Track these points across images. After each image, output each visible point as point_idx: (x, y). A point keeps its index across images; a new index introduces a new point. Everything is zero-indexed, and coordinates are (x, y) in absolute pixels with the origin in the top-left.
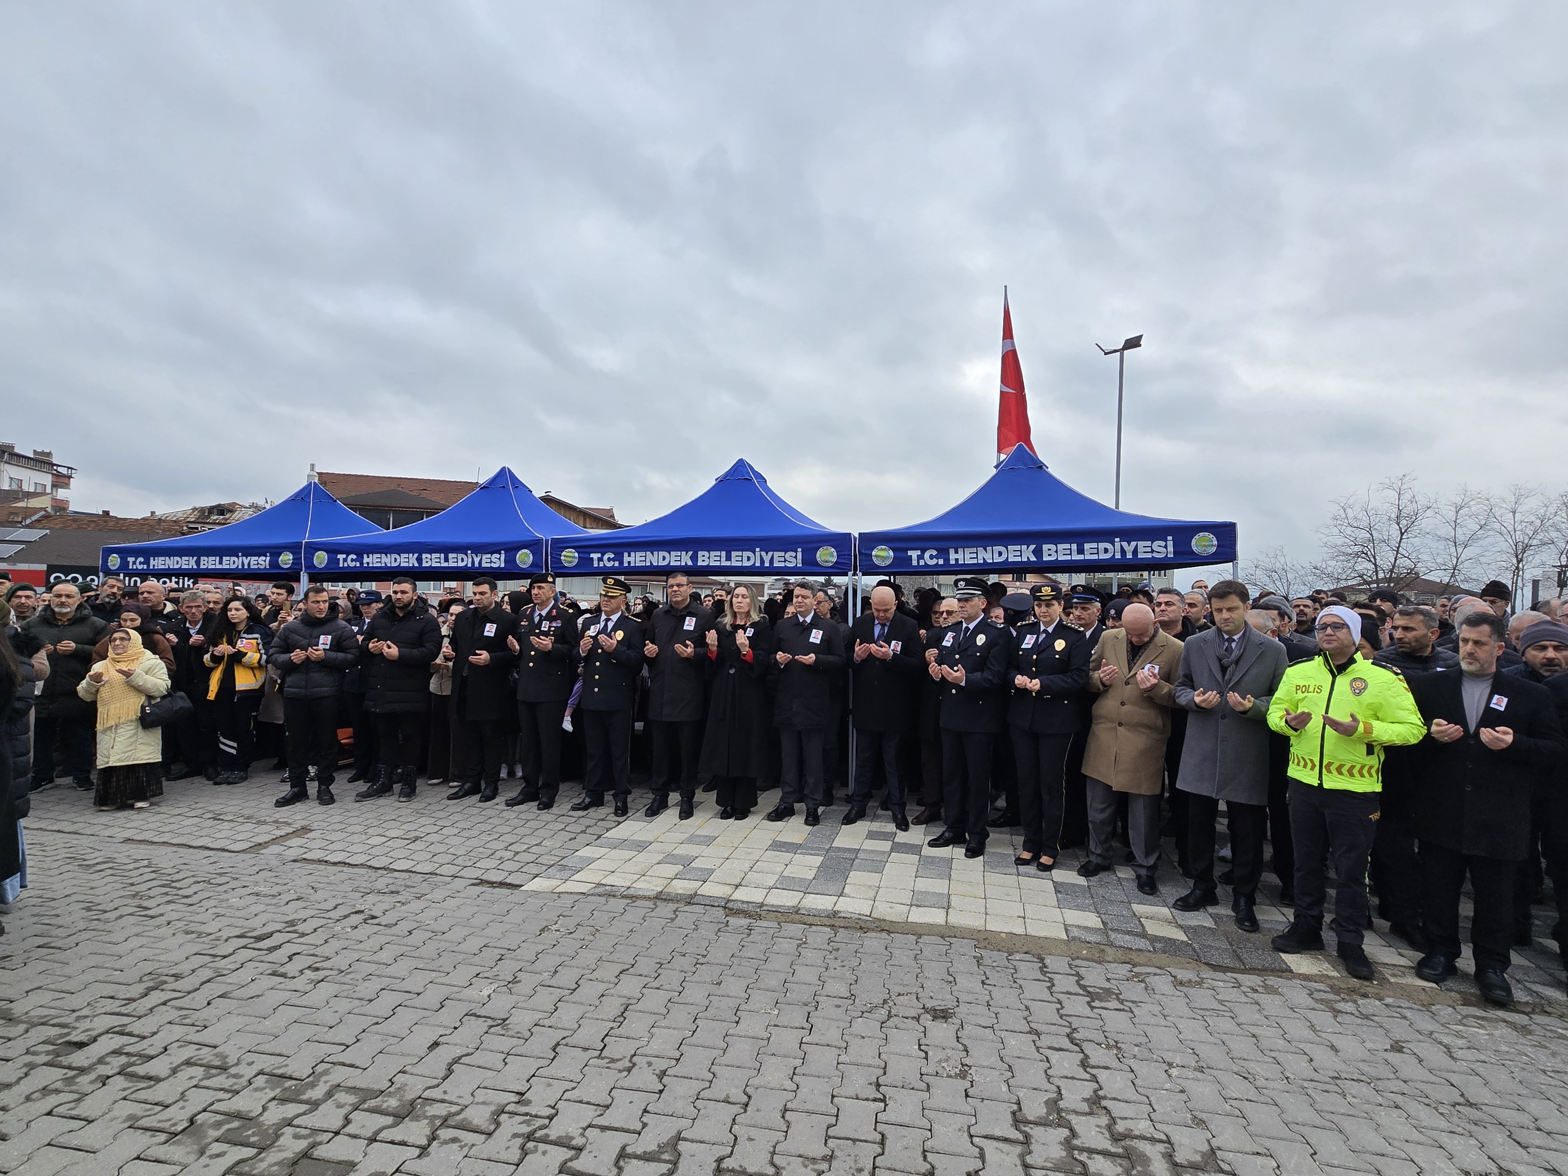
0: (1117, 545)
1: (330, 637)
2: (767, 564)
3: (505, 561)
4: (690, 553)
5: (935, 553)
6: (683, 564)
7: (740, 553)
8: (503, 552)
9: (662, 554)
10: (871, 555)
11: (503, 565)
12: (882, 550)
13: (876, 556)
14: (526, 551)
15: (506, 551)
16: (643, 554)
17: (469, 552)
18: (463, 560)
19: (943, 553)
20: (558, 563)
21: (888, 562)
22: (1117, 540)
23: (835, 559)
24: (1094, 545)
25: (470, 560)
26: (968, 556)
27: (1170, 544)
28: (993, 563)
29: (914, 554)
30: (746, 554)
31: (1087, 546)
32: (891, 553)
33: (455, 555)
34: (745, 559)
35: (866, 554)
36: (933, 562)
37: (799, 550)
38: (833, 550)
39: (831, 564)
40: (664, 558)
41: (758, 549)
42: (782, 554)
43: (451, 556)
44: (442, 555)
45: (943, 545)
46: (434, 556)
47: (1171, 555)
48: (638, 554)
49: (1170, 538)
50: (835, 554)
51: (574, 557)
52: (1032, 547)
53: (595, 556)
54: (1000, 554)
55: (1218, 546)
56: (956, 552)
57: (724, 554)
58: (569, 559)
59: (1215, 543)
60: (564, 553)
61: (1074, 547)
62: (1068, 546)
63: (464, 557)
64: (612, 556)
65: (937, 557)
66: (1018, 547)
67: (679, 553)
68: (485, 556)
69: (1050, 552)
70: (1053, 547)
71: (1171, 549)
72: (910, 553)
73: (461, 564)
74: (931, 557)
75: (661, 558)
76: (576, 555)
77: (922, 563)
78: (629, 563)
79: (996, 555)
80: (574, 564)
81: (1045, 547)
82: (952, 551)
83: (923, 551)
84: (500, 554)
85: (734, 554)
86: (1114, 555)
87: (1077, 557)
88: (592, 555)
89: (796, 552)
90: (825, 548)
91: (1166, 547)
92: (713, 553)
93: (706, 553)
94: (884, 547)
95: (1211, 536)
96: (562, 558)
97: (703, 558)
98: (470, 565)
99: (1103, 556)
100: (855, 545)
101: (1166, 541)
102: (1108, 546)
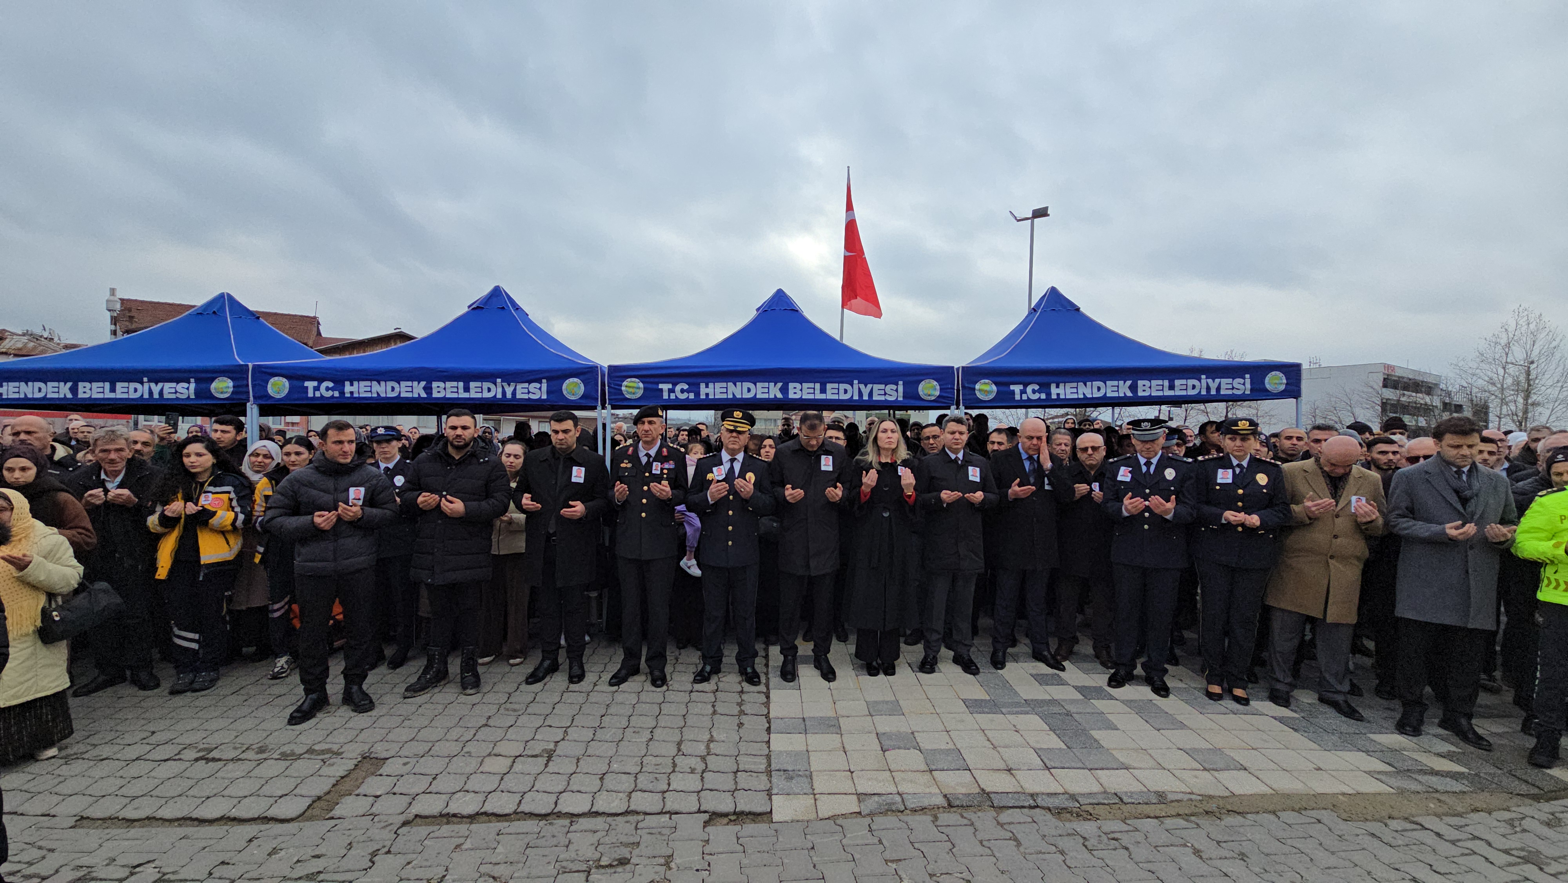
0: (1204, 382)
1: (362, 489)
2: (866, 397)
3: (548, 393)
4: (780, 385)
5: (1037, 387)
6: (772, 396)
7: (836, 385)
8: (544, 381)
9: (747, 385)
10: (974, 389)
11: (544, 397)
12: (985, 383)
13: (980, 390)
14: (575, 380)
15: (549, 379)
16: (724, 385)
17: (499, 380)
18: (489, 390)
19: (1045, 387)
20: (615, 394)
21: (991, 397)
22: (1203, 377)
23: (937, 393)
24: (1184, 382)
25: (500, 390)
26: (1068, 391)
27: (1248, 381)
28: (1093, 398)
29: (1017, 388)
30: (843, 386)
31: (1177, 383)
32: (994, 388)
33: (479, 384)
34: (842, 391)
35: (970, 388)
36: (1036, 396)
37: (901, 383)
38: (935, 383)
39: (933, 398)
40: (749, 390)
41: (856, 382)
42: (882, 386)
43: (472, 385)
44: (461, 384)
45: (1044, 380)
46: (449, 384)
47: (1248, 392)
48: (718, 385)
49: (1247, 376)
50: (938, 387)
51: (638, 388)
52: (1129, 383)
53: (666, 387)
54: (1099, 389)
55: (1287, 384)
56: (1058, 387)
57: (818, 386)
58: (630, 390)
59: (1285, 381)
60: (625, 383)
61: (1166, 383)
62: (1160, 382)
63: (492, 386)
64: (686, 387)
65: (1039, 392)
66: (1115, 383)
67: (766, 385)
68: (520, 386)
69: (1144, 388)
70: (1147, 383)
71: (1248, 386)
72: (1012, 387)
73: (487, 395)
74: (1034, 392)
75: (745, 390)
76: (641, 385)
77: (1025, 397)
78: (707, 395)
79: (1095, 390)
80: (638, 395)
82: (1053, 386)
83: (1026, 385)
84: (541, 383)
85: (829, 386)
86: (1201, 391)
87: (1166, 392)
88: (661, 386)
89: (897, 384)
90: (927, 381)
91: (1244, 384)
92: (805, 385)
93: (798, 385)
94: (987, 381)
95: (1282, 375)
96: (623, 388)
97: (795, 391)
98: (499, 396)
99: (1191, 392)
100: (958, 380)
101: (1244, 378)
102: (1196, 382)
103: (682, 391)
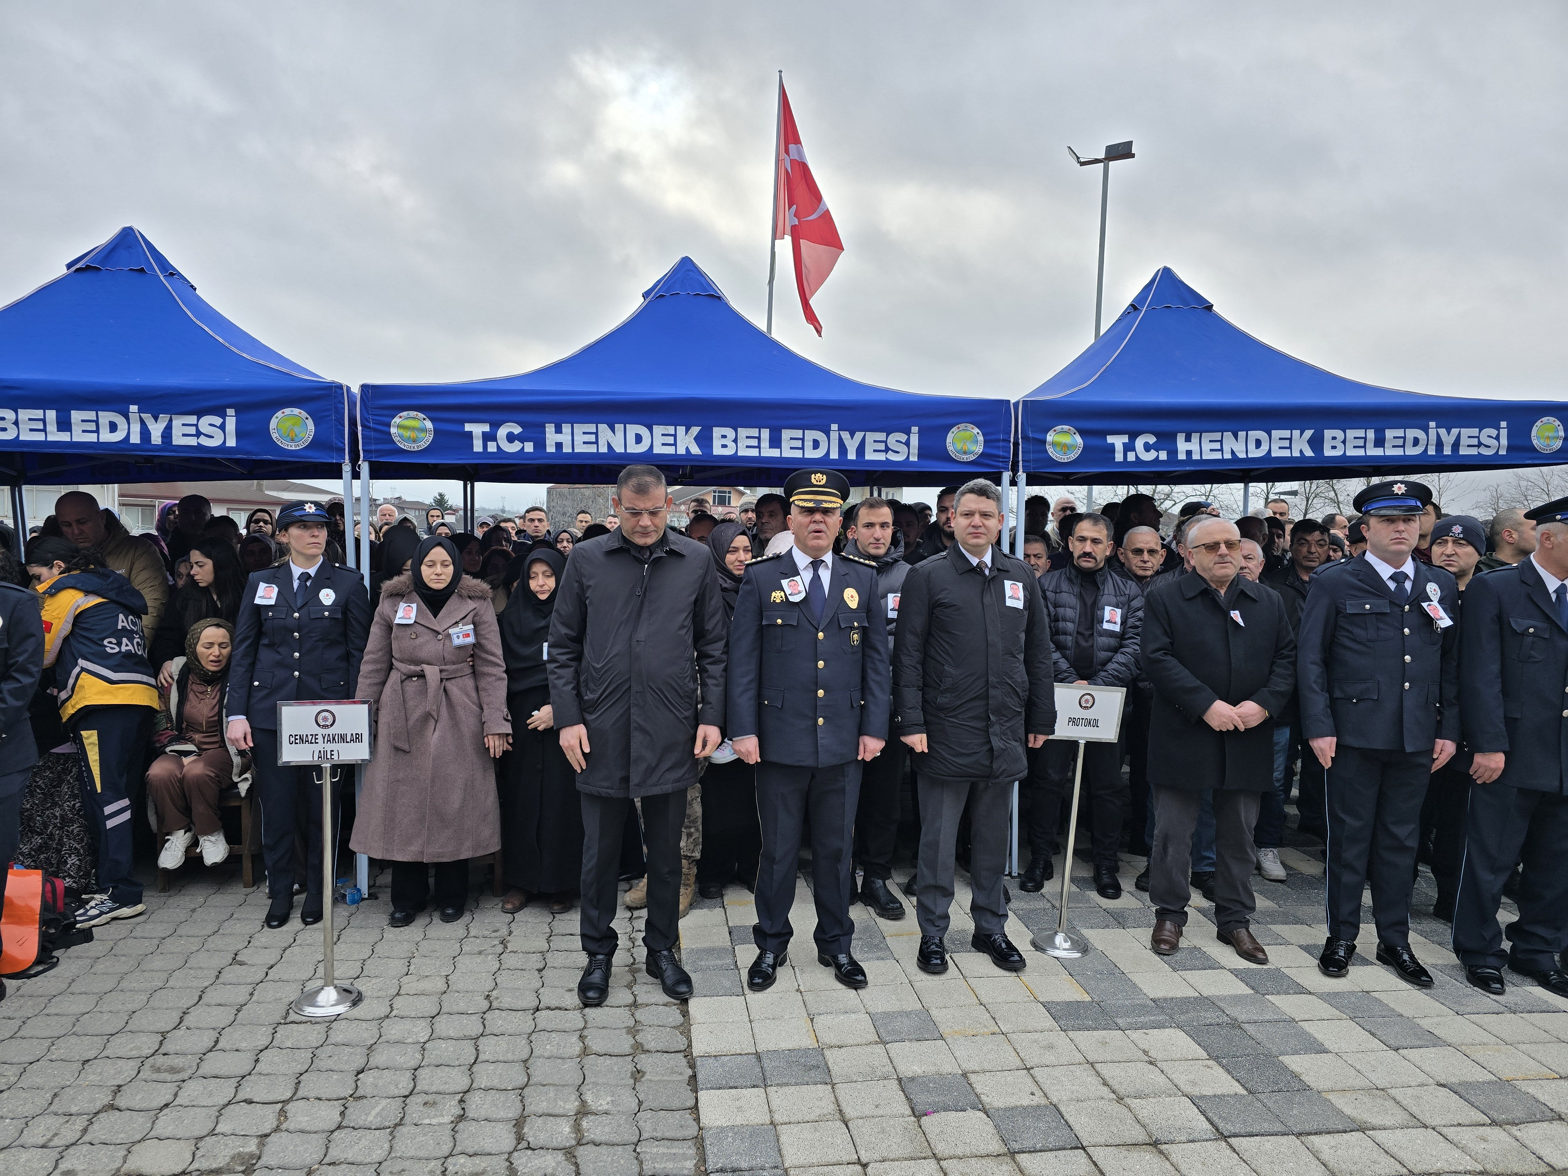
0: (1432, 433)
2: (852, 456)
3: (239, 434)
4: (695, 430)
5: (1152, 440)
6: (681, 451)
7: (799, 433)
8: (231, 412)
9: (634, 429)
10: (1044, 442)
11: (231, 442)
12: (1063, 432)
13: (1054, 444)
14: (296, 411)
15: (240, 411)
16: (592, 428)
17: (134, 408)
18: (113, 427)
19: (1166, 440)
20: (378, 441)
21: (1073, 456)
22: (1432, 424)
23: (979, 449)
24: (1400, 433)
25: (136, 428)
26: (1206, 446)
27: (1504, 433)
28: (1248, 460)
29: (1118, 441)
30: (811, 435)
31: (1390, 434)
32: (1079, 440)
33: (91, 415)
34: (809, 444)
35: (1035, 439)
36: (1150, 456)
37: (915, 429)
38: (976, 430)
39: (972, 458)
40: (639, 439)
41: (834, 427)
42: (882, 436)
43: (76, 416)
44: (51, 415)
45: (1165, 425)
46: (24, 414)
47: (1503, 452)
48: (579, 428)
49: (1503, 424)
50: (981, 438)
51: (424, 430)
52: (1308, 433)
53: (477, 429)
54: (1258, 443)
55: (1565, 439)
57: (765, 434)
58: (407, 434)
59: (1562, 434)
60: (397, 420)
61: (1371, 434)
62: (1360, 433)
63: (119, 420)
64: (517, 430)
65: (1156, 447)
66: (1286, 433)
67: (671, 430)
68: (178, 422)
69: (1334, 443)
70: (1339, 434)
71: (1504, 441)
72: (1110, 439)
73: (107, 437)
74: (1147, 447)
75: (631, 438)
76: (429, 425)
77: (1131, 457)
78: (559, 446)
79: (1252, 446)
80: (423, 445)
81: (1328, 434)
82: (1181, 438)
83: (1133, 436)
84: (223, 416)
85: (786, 434)
86: (1426, 450)
87: (1373, 451)
88: (468, 427)
89: (908, 432)
90: (962, 426)
91: (1497, 438)
92: (743, 432)
93: (730, 432)
94: (1066, 427)
95: (1558, 423)
96: (393, 430)
97: (724, 441)
98: (135, 439)
99: (1412, 451)
100: (1017, 423)
101: (1498, 428)
102: (1419, 434)
103: (511, 438)
